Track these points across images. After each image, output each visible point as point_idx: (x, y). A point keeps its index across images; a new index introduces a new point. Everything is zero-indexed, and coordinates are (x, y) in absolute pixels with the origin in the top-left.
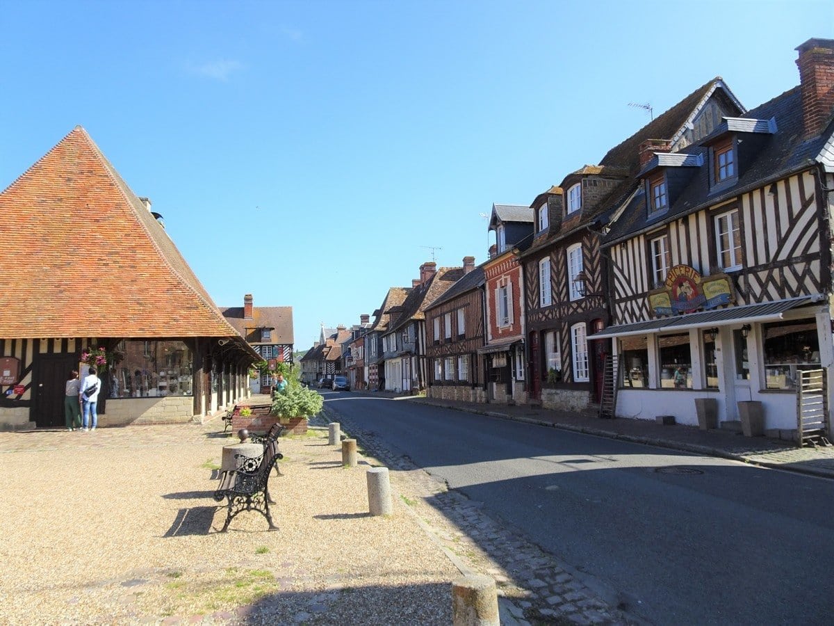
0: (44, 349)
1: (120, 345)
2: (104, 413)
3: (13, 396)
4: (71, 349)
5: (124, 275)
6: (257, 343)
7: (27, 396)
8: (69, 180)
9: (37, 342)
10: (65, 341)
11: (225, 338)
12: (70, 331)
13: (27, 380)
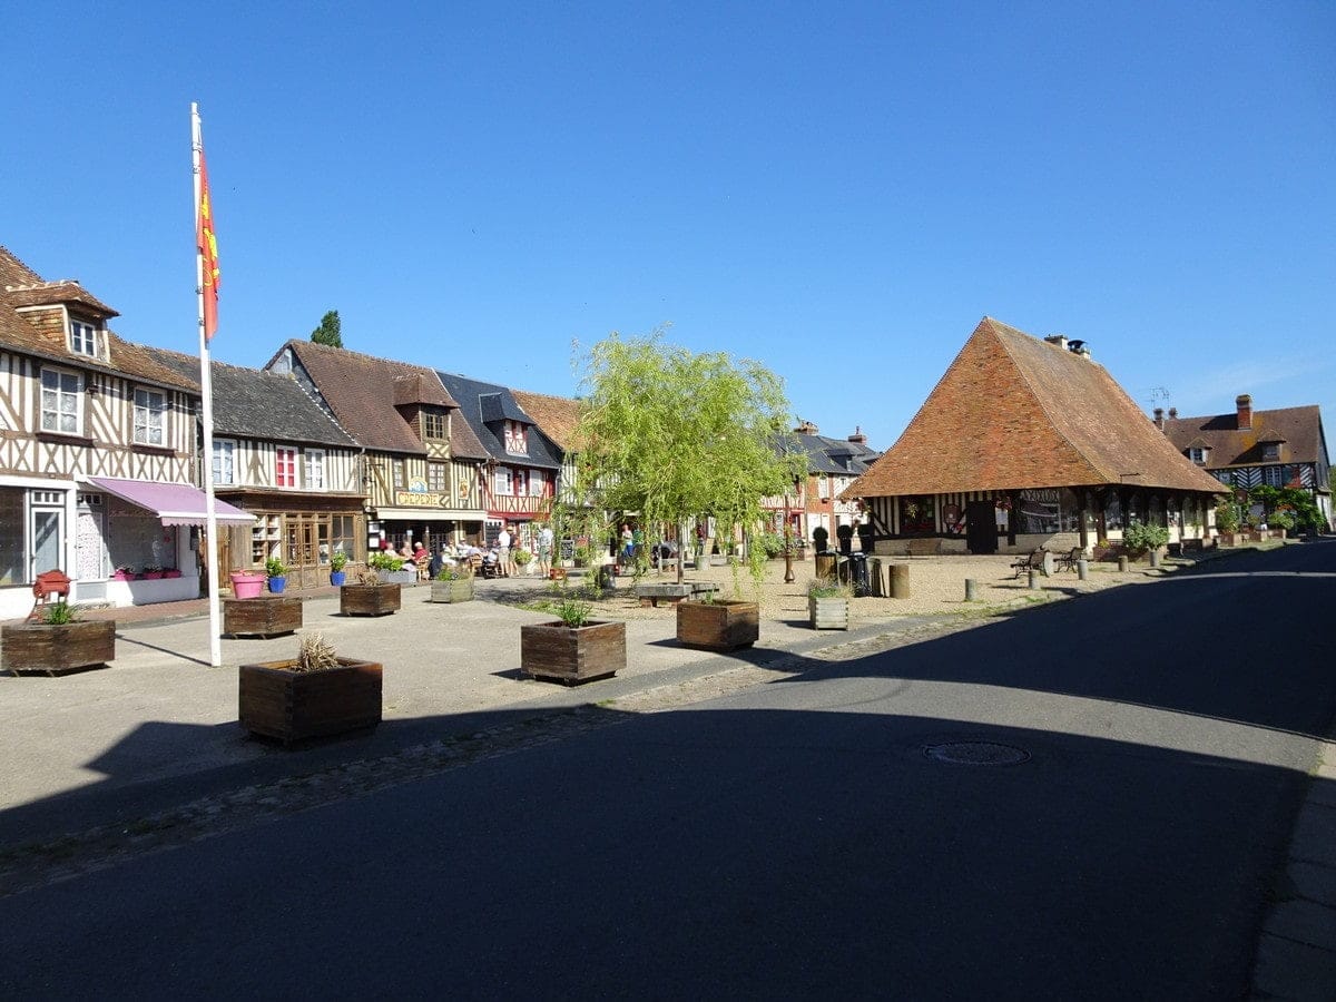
0: (972, 499)
1: (1022, 493)
2: (1014, 544)
3: (956, 532)
4: (989, 498)
5: (1022, 438)
6: (1255, 464)
7: (964, 532)
8: (981, 365)
9: (967, 494)
10: (985, 493)
11: (1099, 485)
12: (987, 486)
13: (963, 521)
